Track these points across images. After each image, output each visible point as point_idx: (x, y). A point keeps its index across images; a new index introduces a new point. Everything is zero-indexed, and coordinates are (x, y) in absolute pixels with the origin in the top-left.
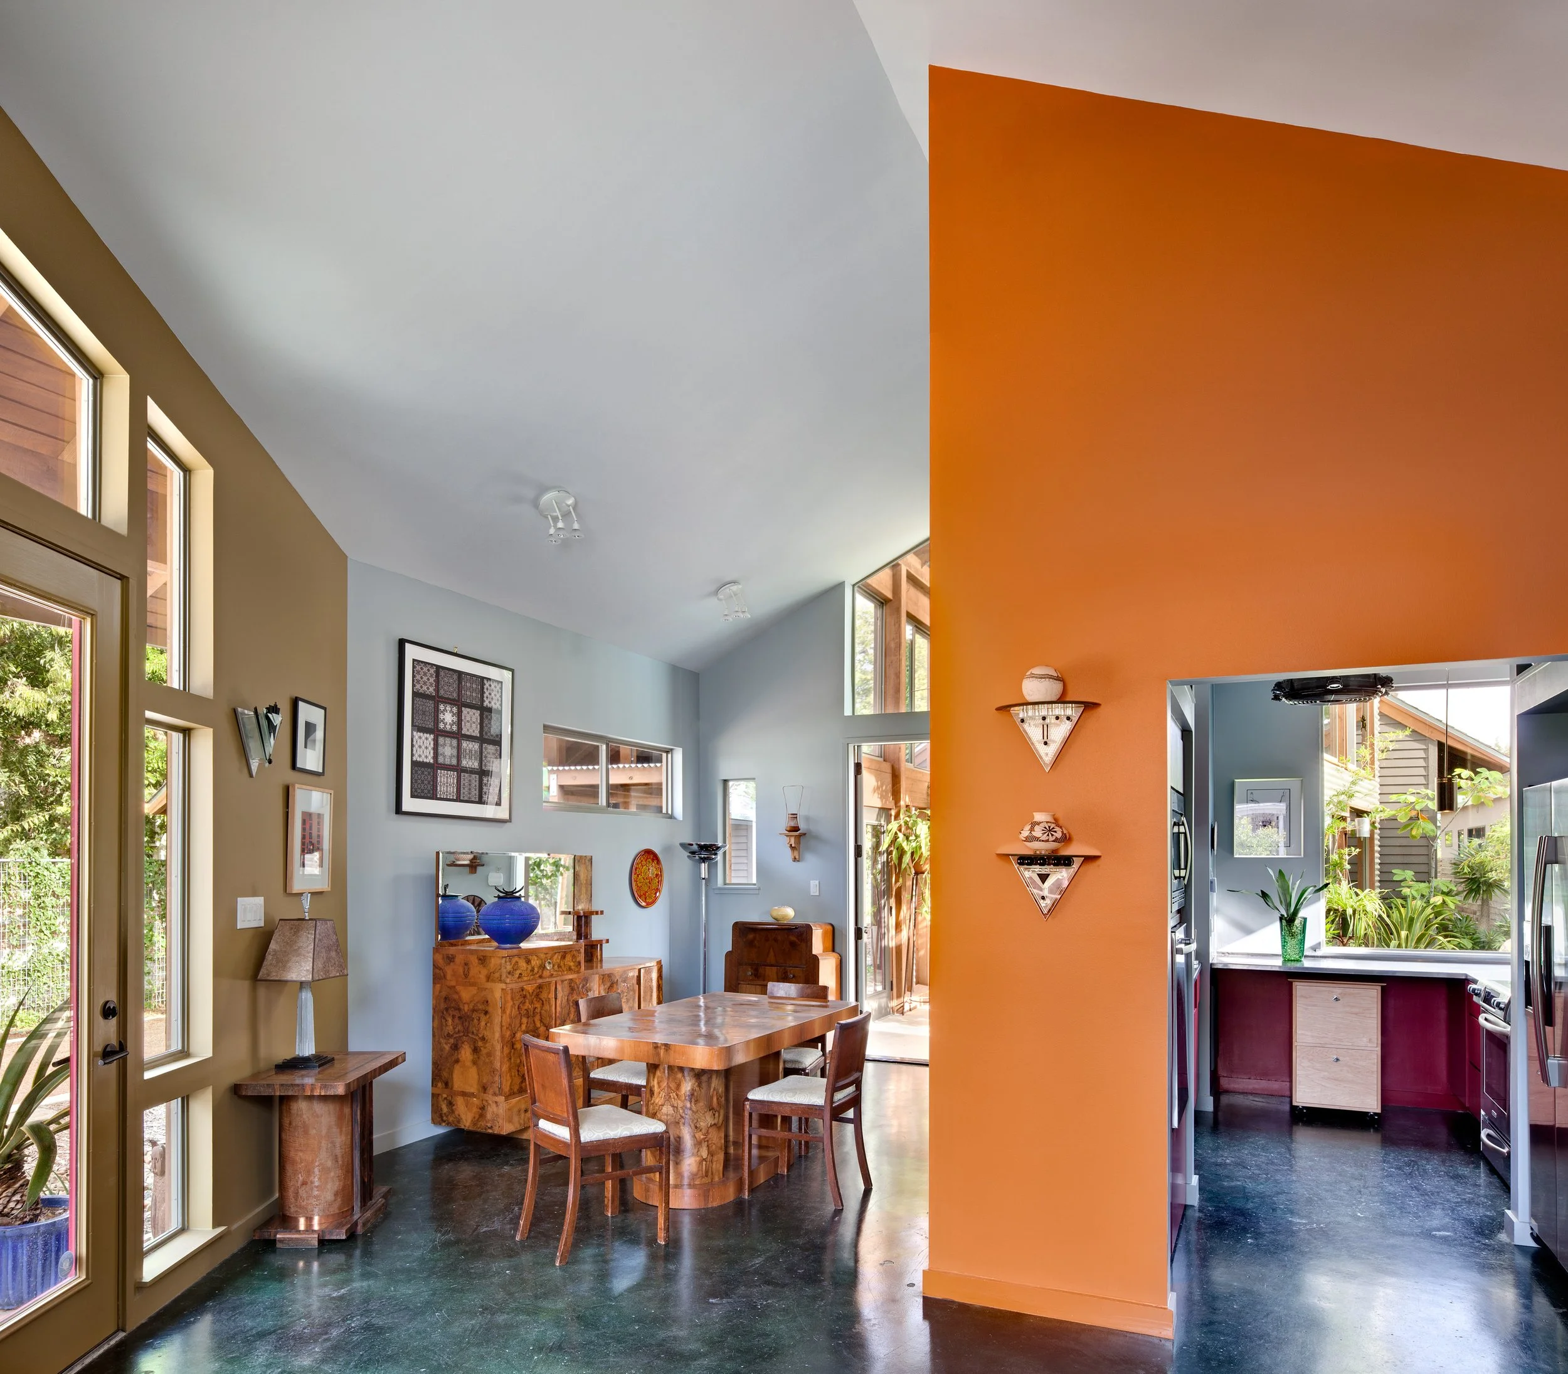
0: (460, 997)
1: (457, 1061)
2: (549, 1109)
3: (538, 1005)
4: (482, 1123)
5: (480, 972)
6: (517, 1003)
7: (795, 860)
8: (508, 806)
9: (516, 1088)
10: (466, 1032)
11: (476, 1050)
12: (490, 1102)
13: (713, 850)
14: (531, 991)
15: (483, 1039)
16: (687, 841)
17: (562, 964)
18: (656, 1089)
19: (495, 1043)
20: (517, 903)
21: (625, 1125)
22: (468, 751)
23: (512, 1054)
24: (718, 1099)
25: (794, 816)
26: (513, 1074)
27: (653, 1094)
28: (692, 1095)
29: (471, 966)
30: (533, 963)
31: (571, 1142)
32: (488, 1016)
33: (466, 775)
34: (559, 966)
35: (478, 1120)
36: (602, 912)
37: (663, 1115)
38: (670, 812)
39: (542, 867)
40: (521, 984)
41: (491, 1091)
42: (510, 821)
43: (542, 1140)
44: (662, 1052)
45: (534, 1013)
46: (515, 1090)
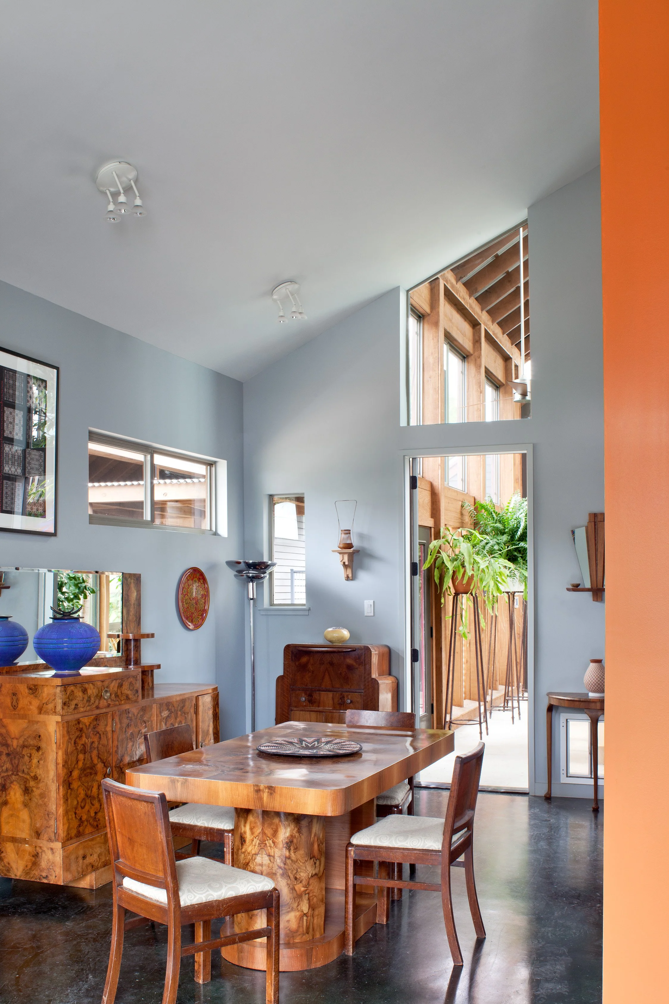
0: (8, 732)
1: (6, 803)
2: (138, 867)
3: (96, 739)
4: (36, 873)
5: (30, 703)
6: (73, 737)
7: (348, 578)
8: (53, 518)
9: (73, 832)
10: (16, 770)
11: (27, 791)
12: (45, 849)
13: (262, 569)
14: (88, 724)
15: (35, 778)
16: (234, 558)
17: (119, 693)
18: (248, 836)
19: (50, 782)
20: (77, 626)
21: (229, 883)
22: (10, 456)
23: (69, 794)
24: (319, 845)
25: (348, 532)
26: (70, 817)
27: (245, 841)
28: (291, 842)
29: (20, 696)
30: (90, 692)
31: (169, 908)
32: (40, 753)
33: (9, 482)
34: (117, 696)
35: (30, 869)
36: (152, 636)
37: (257, 865)
38: (214, 529)
39: (64, 589)
40: (77, 716)
41: (46, 837)
42: (54, 534)
43: (129, 903)
44: (265, 796)
45: (90, 749)
46: (73, 835)
